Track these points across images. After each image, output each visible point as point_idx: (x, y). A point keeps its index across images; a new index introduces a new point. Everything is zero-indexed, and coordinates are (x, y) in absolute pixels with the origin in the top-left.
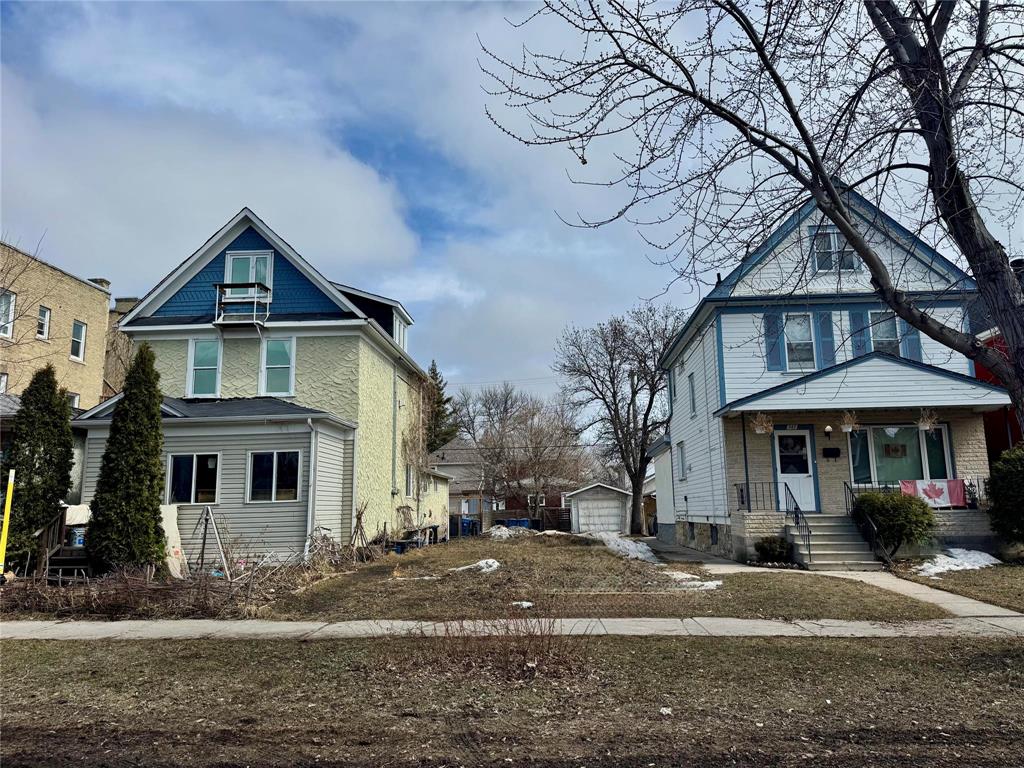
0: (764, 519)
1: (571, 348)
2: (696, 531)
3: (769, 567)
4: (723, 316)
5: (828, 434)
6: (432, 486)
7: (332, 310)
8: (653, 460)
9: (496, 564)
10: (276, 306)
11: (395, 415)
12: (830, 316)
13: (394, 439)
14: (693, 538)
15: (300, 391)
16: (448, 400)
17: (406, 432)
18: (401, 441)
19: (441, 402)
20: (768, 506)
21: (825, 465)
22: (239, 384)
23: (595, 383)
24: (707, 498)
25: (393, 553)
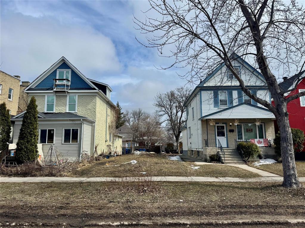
0: (212, 149)
1: (159, 99)
2: (193, 152)
3: (213, 163)
4: (202, 91)
5: (231, 125)
6: (117, 139)
7: (88, 87)
8: (182, 132)
9: (136, 162)
10: (71, 86)
11: (107, 118)
12: (232, 92)
13: (106, 125)
14: (192, 154)
15: (79, 111)
16: (122, 113)
17: (110, 123)
18: (108, 126)
19: (120, 114)
20: (213, 146)
21: (230, 134)
22: (60, 108)
23: (166, 109)
24: (196, 143)
25: (106, 159)
